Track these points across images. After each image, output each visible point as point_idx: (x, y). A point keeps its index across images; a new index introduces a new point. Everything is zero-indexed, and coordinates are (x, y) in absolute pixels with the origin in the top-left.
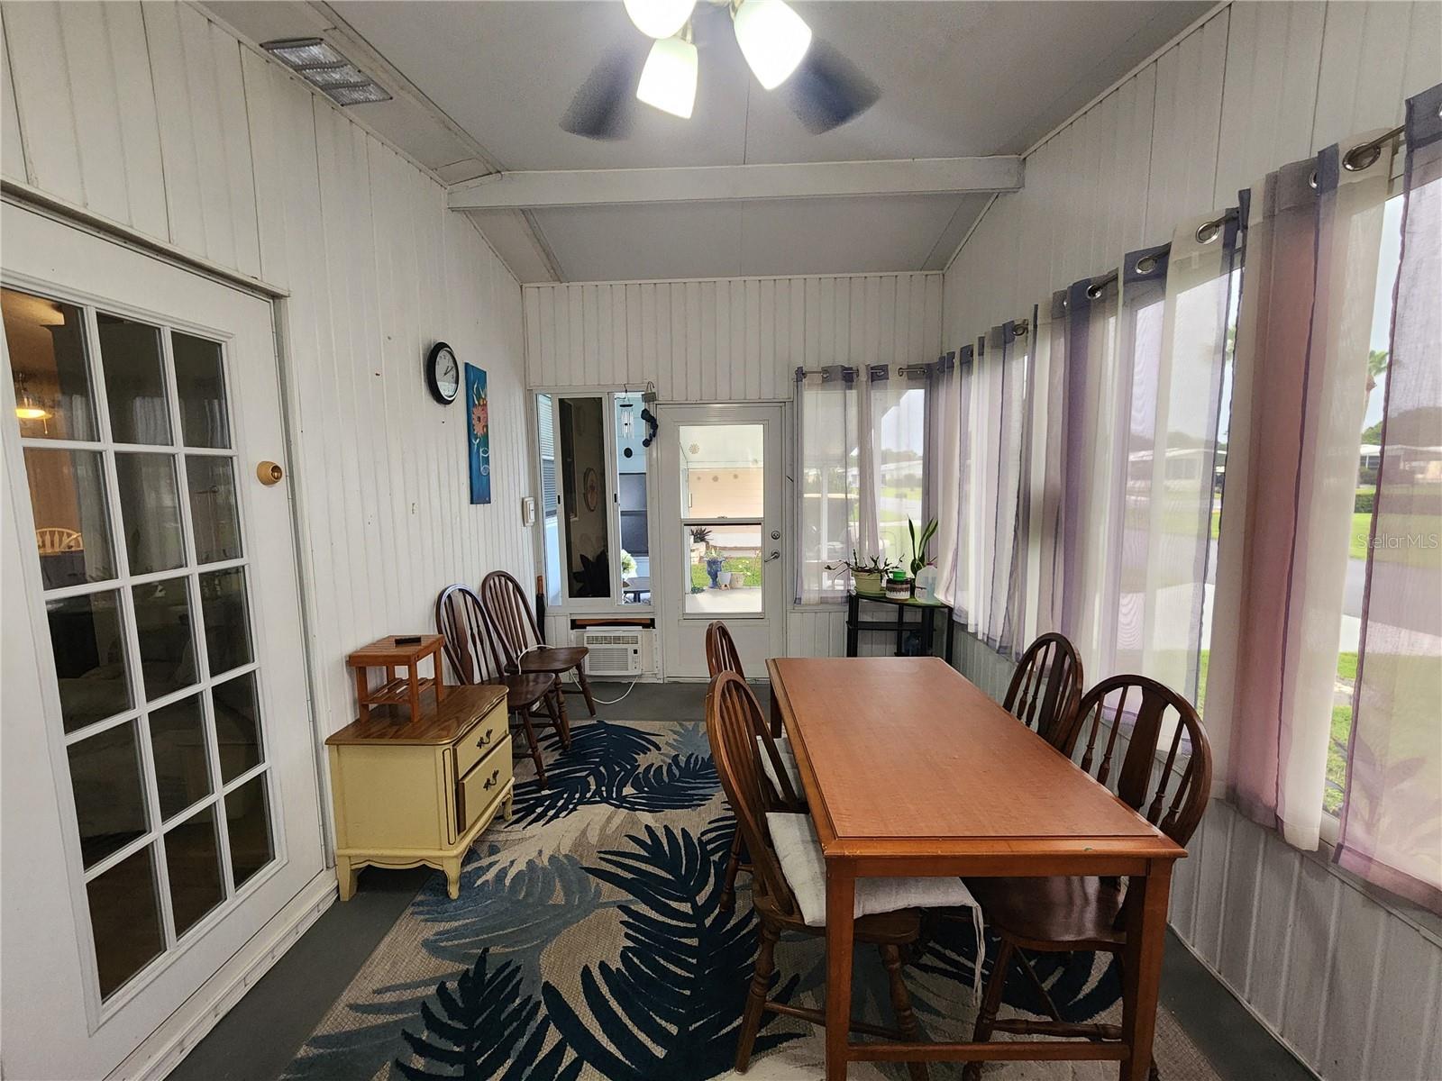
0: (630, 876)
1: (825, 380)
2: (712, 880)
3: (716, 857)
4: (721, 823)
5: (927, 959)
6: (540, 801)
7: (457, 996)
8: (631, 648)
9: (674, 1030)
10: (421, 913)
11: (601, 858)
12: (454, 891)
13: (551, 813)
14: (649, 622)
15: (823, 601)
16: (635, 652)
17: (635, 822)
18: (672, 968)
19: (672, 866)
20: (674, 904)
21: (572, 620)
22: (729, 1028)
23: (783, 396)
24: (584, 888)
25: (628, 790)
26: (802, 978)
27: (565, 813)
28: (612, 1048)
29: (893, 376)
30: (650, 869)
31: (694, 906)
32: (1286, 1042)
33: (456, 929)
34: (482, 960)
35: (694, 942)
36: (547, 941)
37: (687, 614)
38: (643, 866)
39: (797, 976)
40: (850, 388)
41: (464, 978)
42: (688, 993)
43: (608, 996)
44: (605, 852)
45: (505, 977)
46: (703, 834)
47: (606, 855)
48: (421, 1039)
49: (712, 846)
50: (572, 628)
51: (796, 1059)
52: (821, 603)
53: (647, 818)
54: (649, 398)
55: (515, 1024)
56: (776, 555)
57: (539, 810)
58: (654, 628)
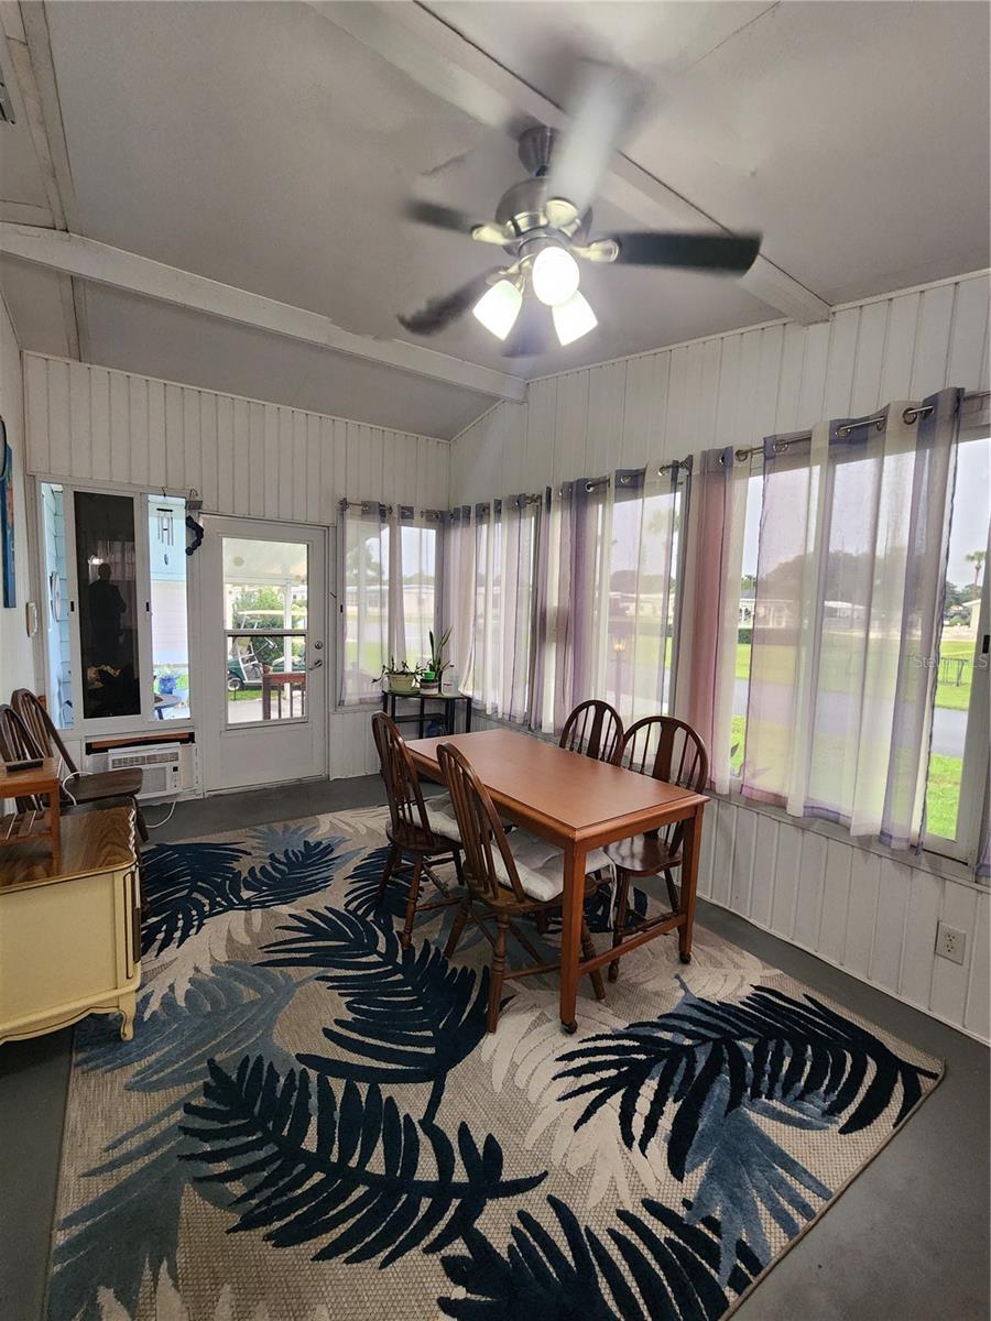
0: (308, 955)
1: (364, 512)
2: (379, 932)
3: (370, 917)
4: (355, 894)
5: (551, 927)
6: (155, 929)
7: (214, 1105)
8: (169, 766)
9: (429, 1033)
10: (97, 1067)
11: (267, 952)
12: (128, 1032)
13: (178, 934)
14: (187, 736)
15: (362, 702)
16: (175, 769)
17: (277, 916)
18: (395, 999)
19: (341, 935)
20: (364, 960)
21: (87, 744)
22: (466, 1015)
23: (328, 521)
24: (271, 980)
25: (246, 894)
26: (489, 966)
27: (193, 931)
28: (393, 1066)
29: (417, 516)
30: (321, 944)
31: (379, 954)
32: (715, 901)
33: (157, 1061)
34: (214, 1068)
35: (399, 977)
36: (270, 1028)
37: (230, 725)
38: (313, 944)
39: (486, 967)
40: (383, 522)
41: (207, 1091)
42: (421, 1008)
43: (361, 1038)
44: (265, 947)
45: (253, 1069)
46: (347, 905)
47: (269, 948)
48: (207, 1152)
49: (362, 911)
50: (88, 753)
51: (518, 1010)
52: (361, 703)
53: (285, 909)
54: (193, 506)
55: (295, 1094)
56: (318, 663)
57: (161, 936)
58: (193, 742)
